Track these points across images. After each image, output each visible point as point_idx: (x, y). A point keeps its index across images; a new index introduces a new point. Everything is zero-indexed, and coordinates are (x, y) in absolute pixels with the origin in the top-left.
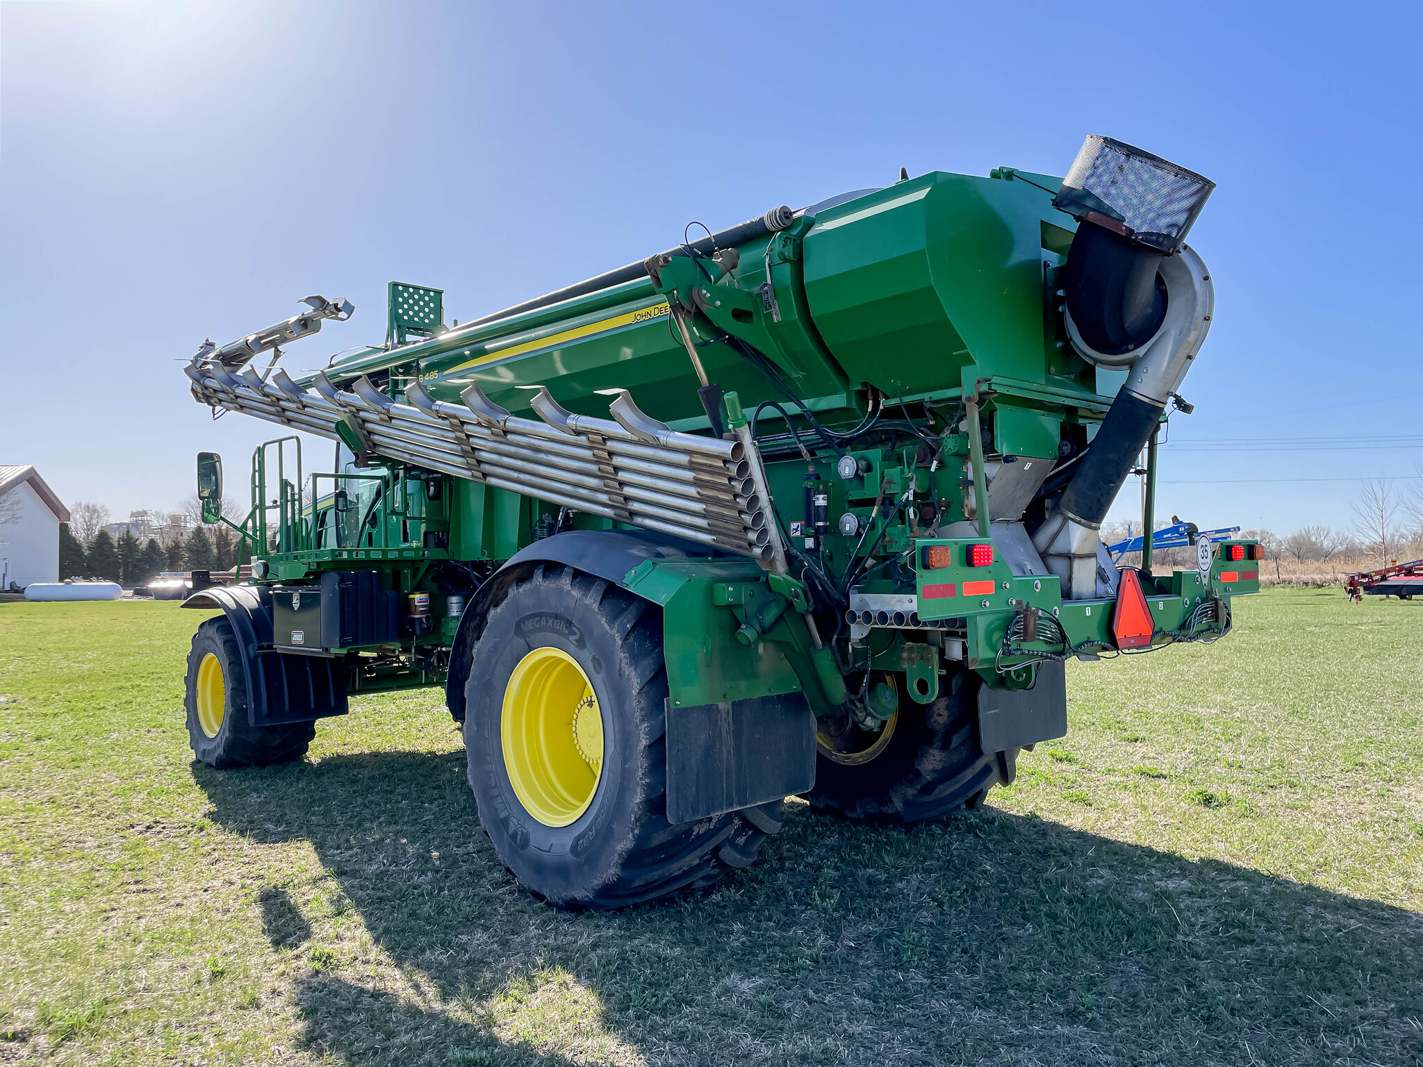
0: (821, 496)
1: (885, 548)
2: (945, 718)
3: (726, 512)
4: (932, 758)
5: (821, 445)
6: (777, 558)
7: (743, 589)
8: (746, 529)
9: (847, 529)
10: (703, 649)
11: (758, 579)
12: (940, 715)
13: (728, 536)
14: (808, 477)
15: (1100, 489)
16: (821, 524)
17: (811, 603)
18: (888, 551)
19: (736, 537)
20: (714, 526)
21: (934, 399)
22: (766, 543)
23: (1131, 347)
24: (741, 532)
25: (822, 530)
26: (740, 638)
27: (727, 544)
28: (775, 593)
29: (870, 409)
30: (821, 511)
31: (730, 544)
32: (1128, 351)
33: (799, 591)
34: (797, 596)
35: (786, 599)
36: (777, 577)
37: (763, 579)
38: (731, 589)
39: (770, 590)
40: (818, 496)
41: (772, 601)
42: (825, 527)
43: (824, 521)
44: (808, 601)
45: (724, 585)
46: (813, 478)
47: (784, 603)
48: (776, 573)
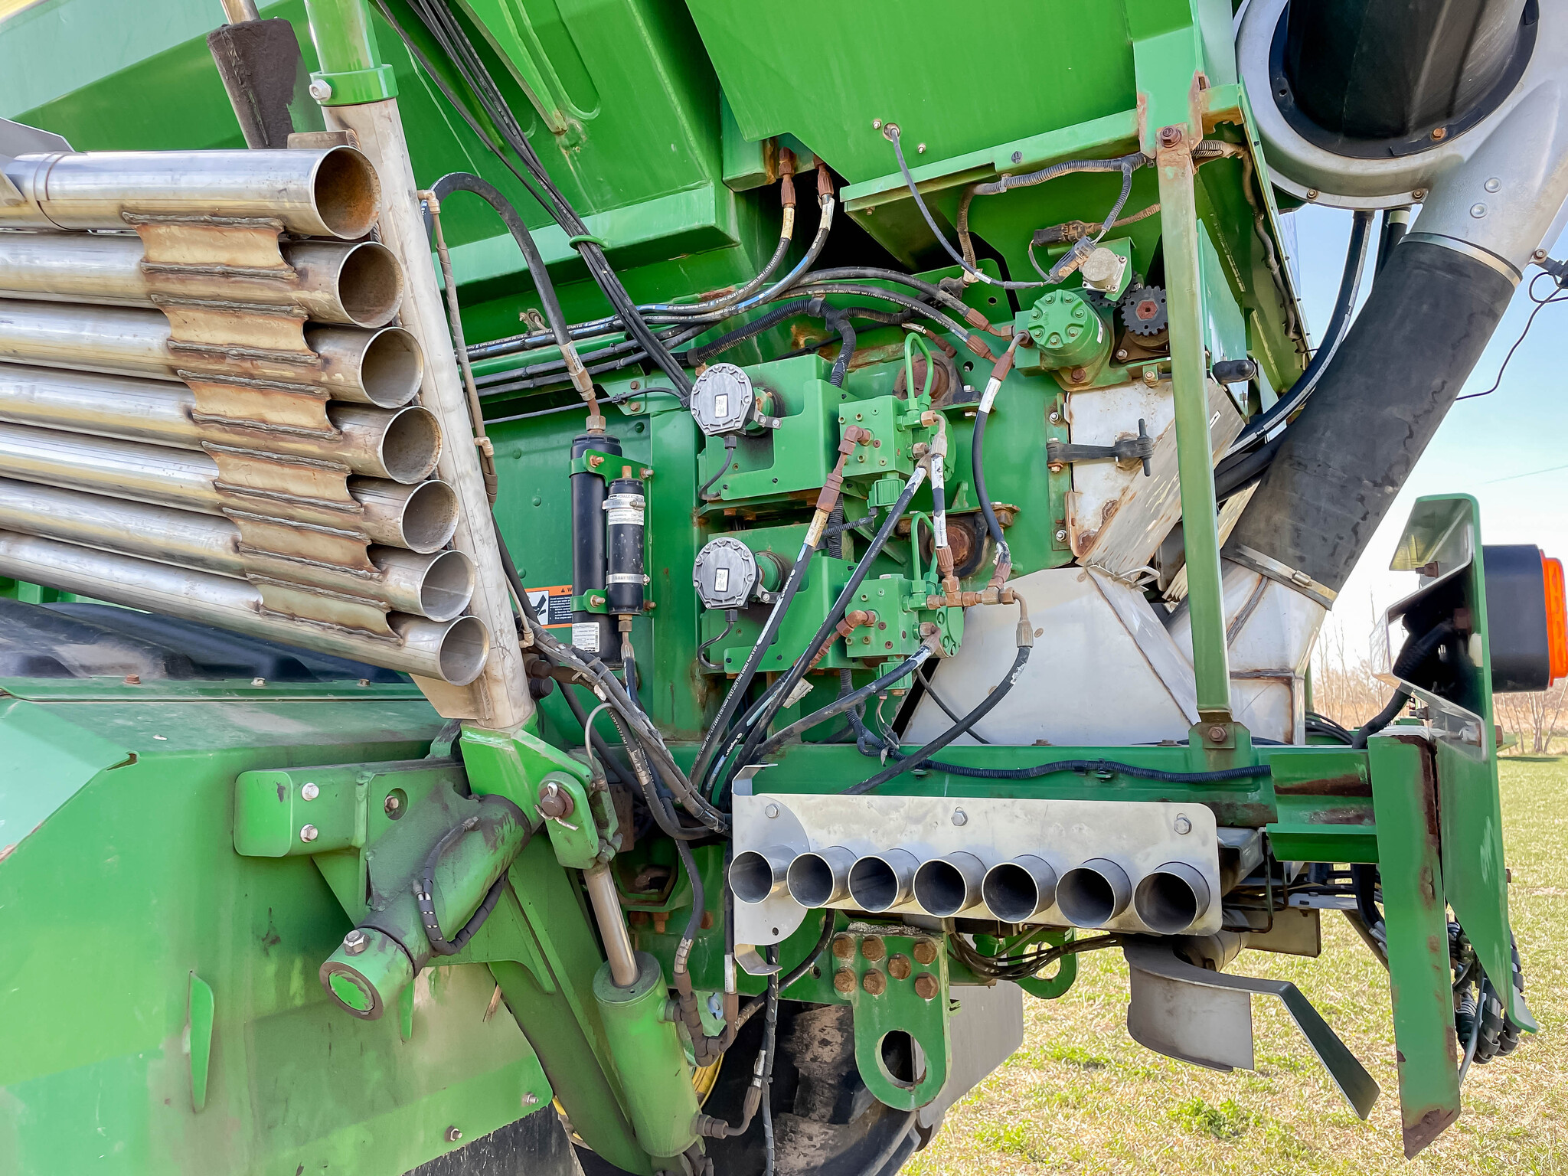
0: (627, 498)
1: (842, 644)
2: (837, 1049)
3: (297, 484)
4: (806, 1141)
5: (622, 362)
6: (497, 672)
7: (361, 791)
8: (378, 551)
9: (721, 584)
10: (180, 1033)
11: (423, 748)
12: (824, 1043)
13: (311, 586)
14: (589, 443)
15: (1362, 499)
16: (625, 578)
17: (610, 831)
18: (850, 654)
19: (341, 592)
20: (254, 550)
21: (1026, 160)
22: (455, 614)
23: (1440, 132)
24: (358, 565)
25: (627, 598)
26: (337, 982)
27: (305, 619)
28: (483, 798)
29: (787, 232)
30: (628, 540)
31: (319, 621)
32: (1429, 143)
33: (577, 792)
34: (566, 810)
35: (520, 816)
36: (493, 741)
37: (441, 748)
38: (310, 790)
39: (466, 790)
40: (620, 497)
41: (473, 829)
42: (638, 589)
43: (637, 570)
44: (601, 824)
45: (282, 776)
46: (601, 448)
47: (511, 832)
48: (489, 726)
